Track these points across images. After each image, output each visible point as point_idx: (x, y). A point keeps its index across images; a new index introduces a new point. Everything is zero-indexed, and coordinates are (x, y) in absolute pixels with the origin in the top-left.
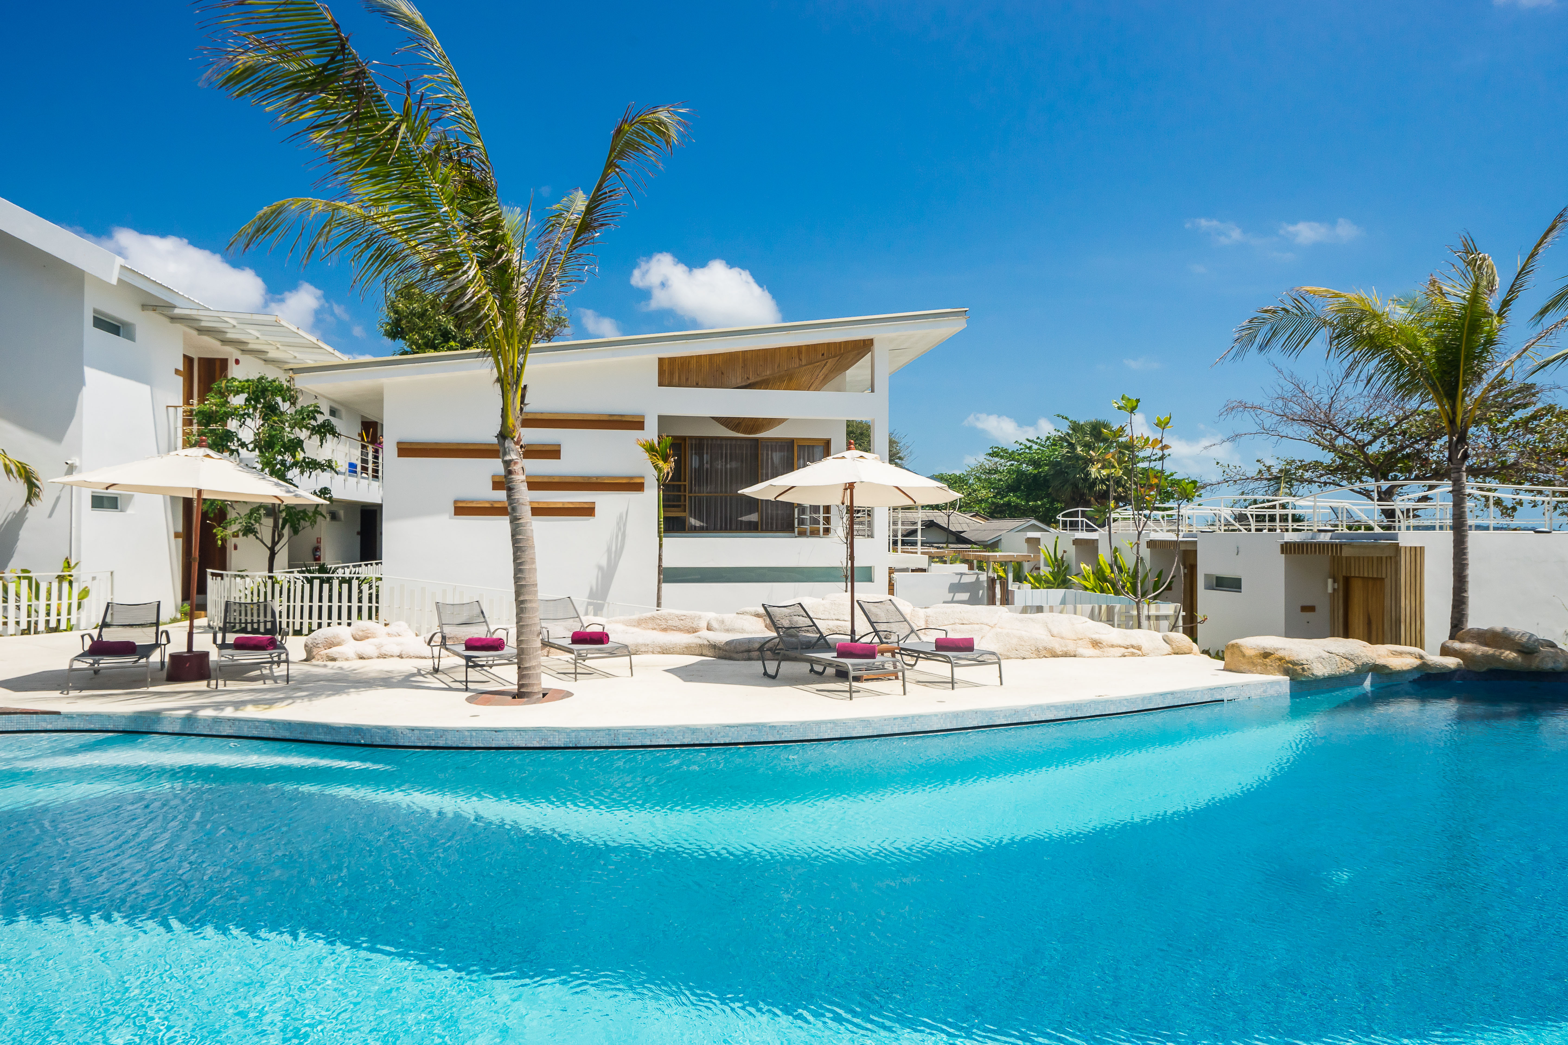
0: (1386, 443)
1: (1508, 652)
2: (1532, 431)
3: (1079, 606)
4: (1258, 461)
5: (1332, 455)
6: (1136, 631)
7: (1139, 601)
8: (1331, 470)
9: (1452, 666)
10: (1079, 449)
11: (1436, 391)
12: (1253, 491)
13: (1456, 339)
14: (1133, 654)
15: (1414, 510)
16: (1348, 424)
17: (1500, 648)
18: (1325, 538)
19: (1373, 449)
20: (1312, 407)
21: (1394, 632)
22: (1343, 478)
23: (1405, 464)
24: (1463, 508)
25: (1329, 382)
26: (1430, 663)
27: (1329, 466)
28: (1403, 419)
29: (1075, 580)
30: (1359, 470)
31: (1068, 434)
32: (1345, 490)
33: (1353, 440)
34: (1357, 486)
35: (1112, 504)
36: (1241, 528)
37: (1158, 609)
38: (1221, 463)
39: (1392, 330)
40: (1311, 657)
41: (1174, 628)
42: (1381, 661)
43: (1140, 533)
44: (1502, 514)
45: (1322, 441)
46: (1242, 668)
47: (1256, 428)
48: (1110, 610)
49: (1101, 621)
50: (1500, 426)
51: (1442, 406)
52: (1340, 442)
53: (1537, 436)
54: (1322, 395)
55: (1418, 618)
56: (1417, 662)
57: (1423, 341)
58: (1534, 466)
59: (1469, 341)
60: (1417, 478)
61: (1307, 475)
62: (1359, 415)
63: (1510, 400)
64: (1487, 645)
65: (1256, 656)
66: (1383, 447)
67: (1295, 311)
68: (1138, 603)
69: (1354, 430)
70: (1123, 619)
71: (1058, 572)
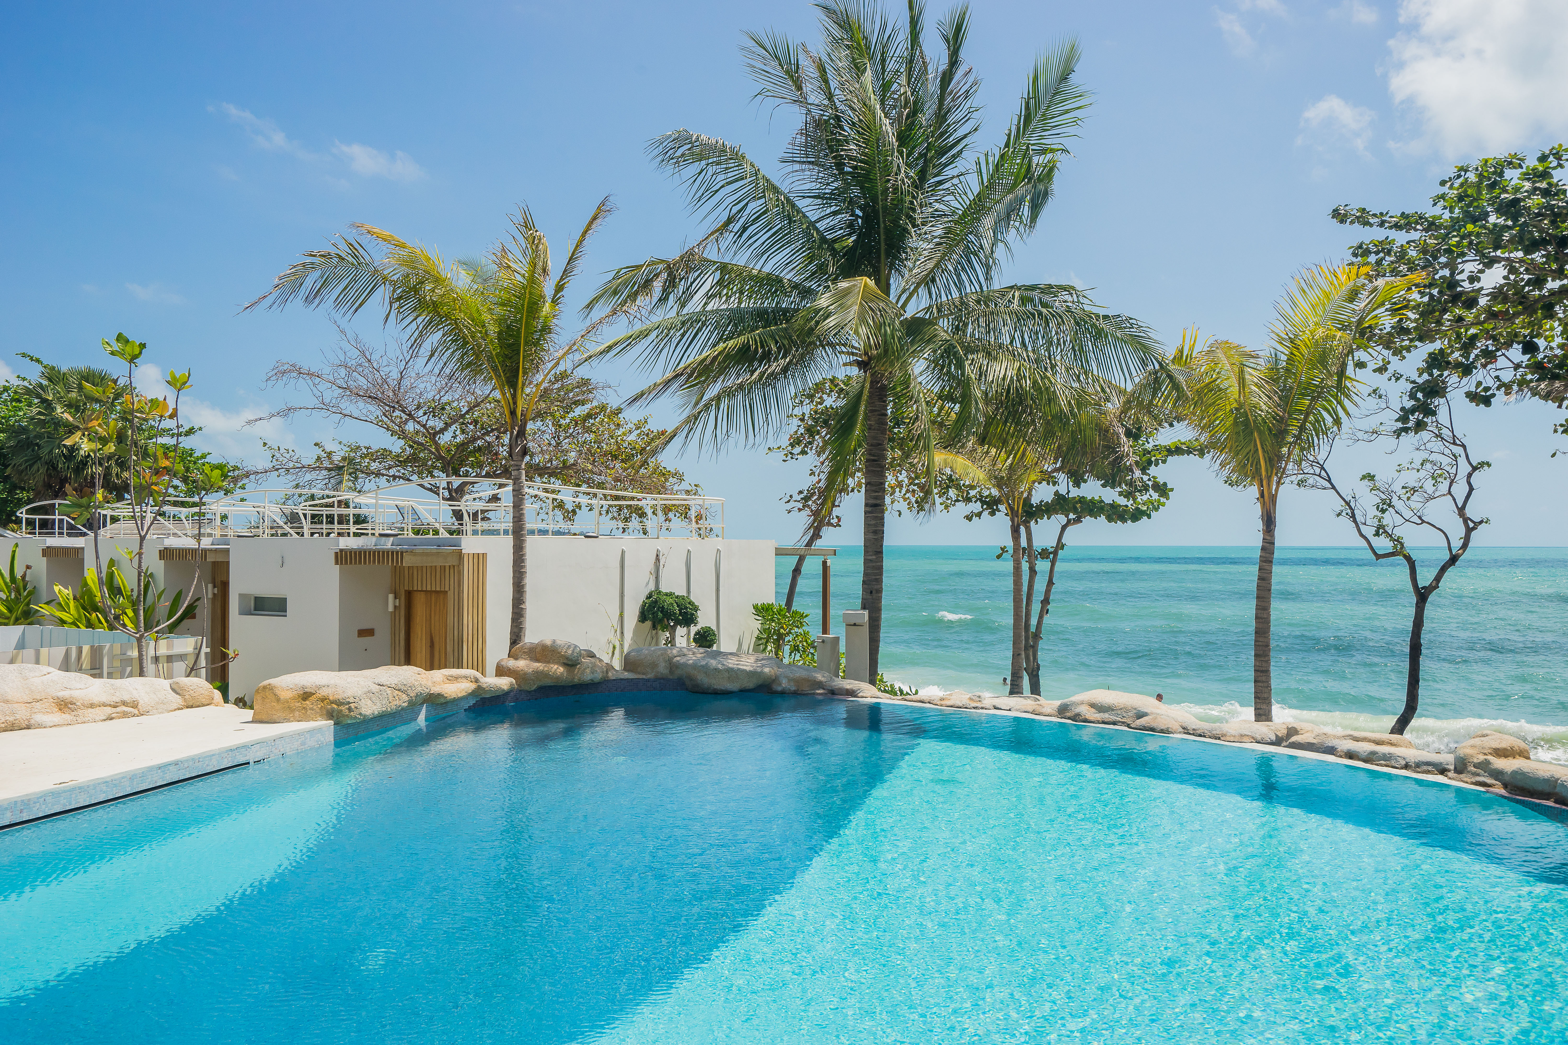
0: (458, 433)
1: (556, 667)
2: (589, 430)
3: (44, 651)
4: (316, 444)
5: (402, 442)
6: (137, 681)
7: (142, 636)
8: (402, 462)
9: (506, 688)
10: (59, 410)
11: (498, 376)
12: (310, 483)
13: (516, 321)
14: (125, 715)
15: (483, 512)
16: (419, 407)
17: (549, 662)
18: (388, 544)
19: (445, 439)
20: (380, 381)
21: (456, 654)
22: (413, 472)
23: (477, 458)
24: (522, 509)
25: (398, 353)
26: (485, 686)
27: (398, 456)
28: (475, 406)
29: (45, 610)
30: (430, 463)
31: (41, 386)
32: (413, 485)
33: (424, 426)
34: (427, 481)
35: (100, 495)
36: (291, 531)
37: (169, 647)
38: (269, 444)
39: (454, 300)
40: (359, 692)
41: (192, 671)
42: (436, 690)
43: (142, 538)
44: (564, 517)
45: (391, 424)
46: (275, 717)
47: (313, 402)
48: (96, 653)
49: (80, 669)
50: (562, 422)
51: (504, 394)
52: (410, 427)
53: (592, 436)
54: (391, 368)
55: (480, 636)
56: (471, 687)
57: (486, 317)
58: (590, 467)
59: (527, 324)
60: (488, 475)
61: (374, 466)
62: (430, 396)
63: (571, 395)
64: (537, 661)
65: (294, 698)
66: (455, 437)
67: (350, 259)
68: (139, 640)
69: (425, 414)
70: (117, 664)
71: (17, 600)
